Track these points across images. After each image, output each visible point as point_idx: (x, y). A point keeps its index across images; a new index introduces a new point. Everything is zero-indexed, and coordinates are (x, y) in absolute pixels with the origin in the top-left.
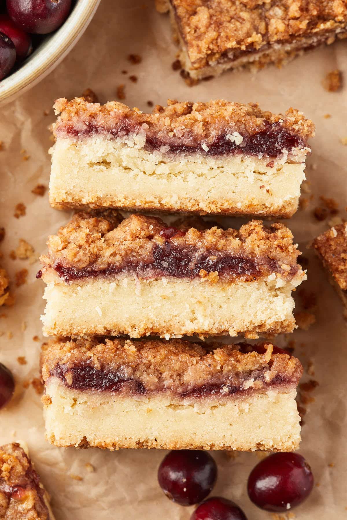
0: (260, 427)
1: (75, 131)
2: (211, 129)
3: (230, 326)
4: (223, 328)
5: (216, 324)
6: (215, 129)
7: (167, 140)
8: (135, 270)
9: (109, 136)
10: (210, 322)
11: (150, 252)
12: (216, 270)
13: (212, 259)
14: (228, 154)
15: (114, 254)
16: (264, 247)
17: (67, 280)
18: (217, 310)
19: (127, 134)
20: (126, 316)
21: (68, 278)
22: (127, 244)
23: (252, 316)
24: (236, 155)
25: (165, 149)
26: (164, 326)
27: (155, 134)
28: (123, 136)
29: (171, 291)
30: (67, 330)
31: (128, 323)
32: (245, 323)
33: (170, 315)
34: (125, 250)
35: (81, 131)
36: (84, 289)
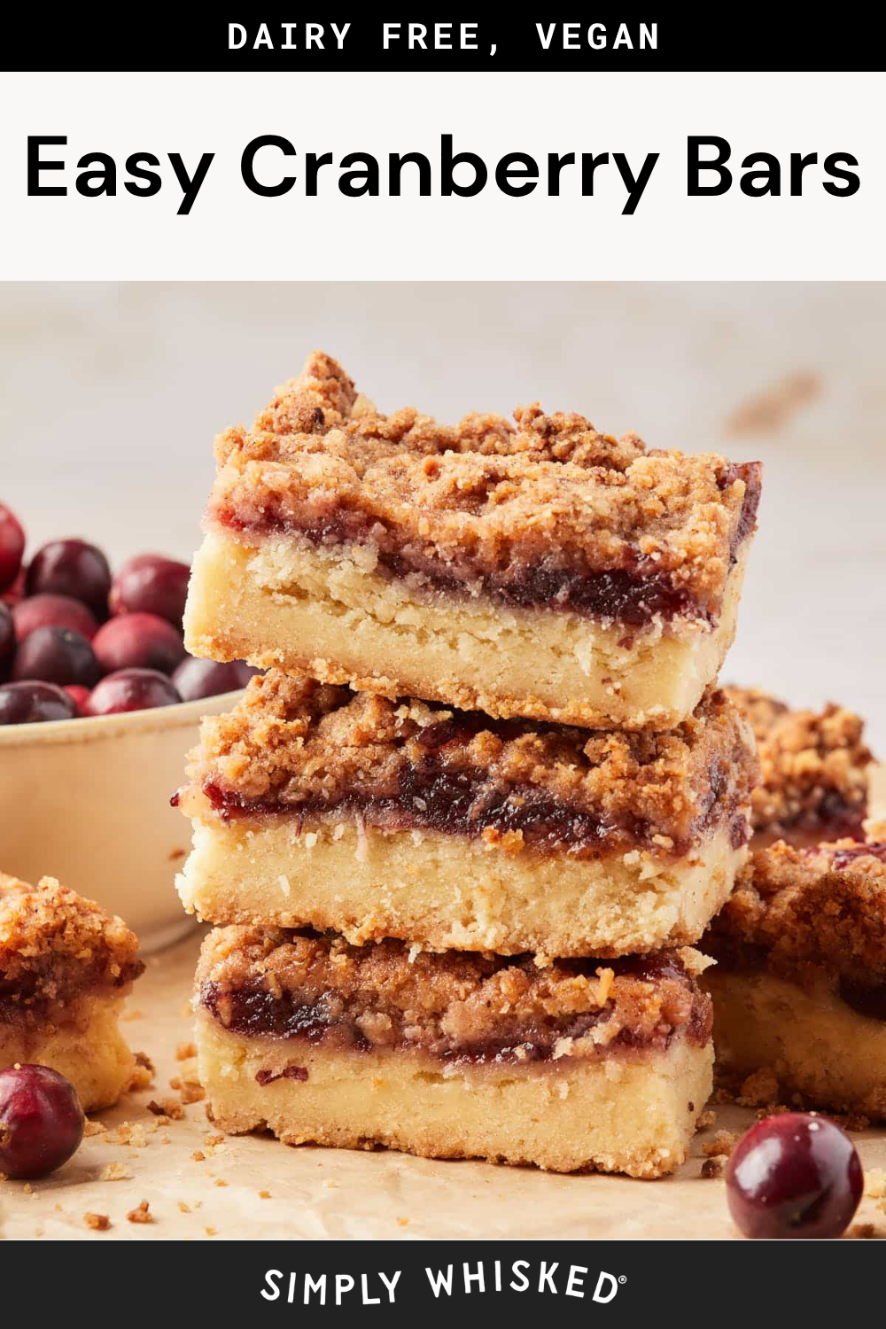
0: (591, 1128)
1: (238, 521)
2: (512, 552)
3: (540, 945)
4: (524, 945)
5: (511, 937)
6: (519, 553)
7: (420, 563)
8: (361, 809)
9: (305, 542)
10: (499, 932)
11: (392, 776)
12: (520, 827)
13: (514, 802)
14: (542, 609)
15: (320, 774)
16: (622, 795)
17: (226, 819)
18: (517, 909)
19: (341, 542)
20: (338, 898)
21: (227, 814)
22: (348, 754)
23: (588, 928)
24: (559, 613)
25: (414, 579)
26: (411, 928)
27: (397, 547)
28: (333, 545)
29: (429, 857)
30: (222, 916)
31: (341, 914)
32: (571, 942)
33: (424, 906)
34: (342, 765)
35: (250, 523)
36: (258, 838)
